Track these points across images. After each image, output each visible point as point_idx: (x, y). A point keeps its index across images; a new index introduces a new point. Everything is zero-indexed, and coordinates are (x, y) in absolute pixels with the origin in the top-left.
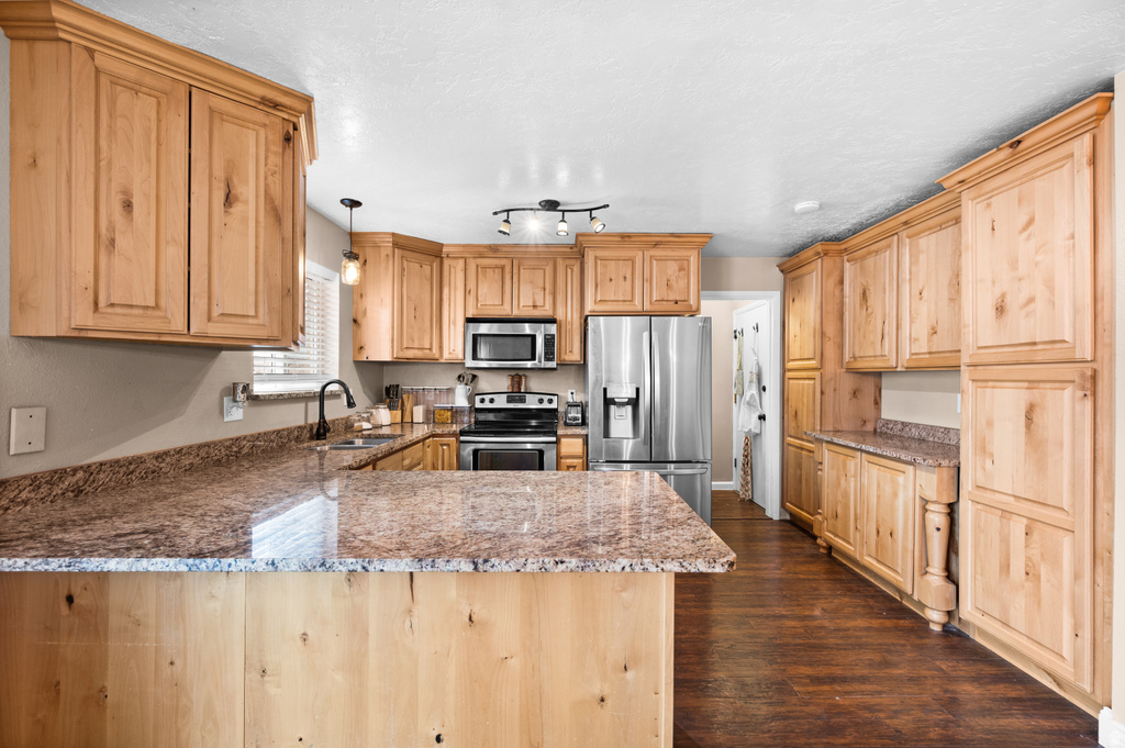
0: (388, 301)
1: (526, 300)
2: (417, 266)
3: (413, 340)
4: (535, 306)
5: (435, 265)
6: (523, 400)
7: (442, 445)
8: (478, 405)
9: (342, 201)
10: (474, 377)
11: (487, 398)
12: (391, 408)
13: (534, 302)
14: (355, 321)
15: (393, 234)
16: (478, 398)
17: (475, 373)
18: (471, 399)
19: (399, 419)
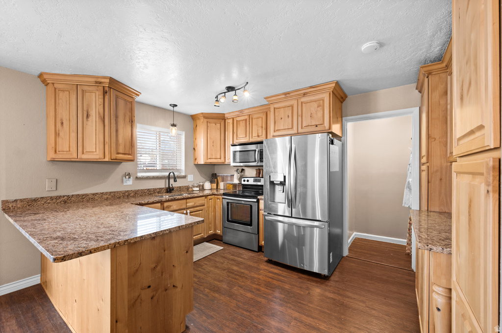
0: (202, 140)
1: (255, 134)
2: (214, 124)
3: (212, 155)
4: (258, 136)
5: (222, 123)
6: (259, 181)
7: (218, 199)
8: (243, 183)
9: (170, 105)
10: (243, 170)
11: (246, 179)
12: (212, 182)
13: (258, 134)
14: (194, 149)
15: (202, 113)
16: (243, 179)
17: (243, 168)
18: (240, 179)
19: (215, 187)
